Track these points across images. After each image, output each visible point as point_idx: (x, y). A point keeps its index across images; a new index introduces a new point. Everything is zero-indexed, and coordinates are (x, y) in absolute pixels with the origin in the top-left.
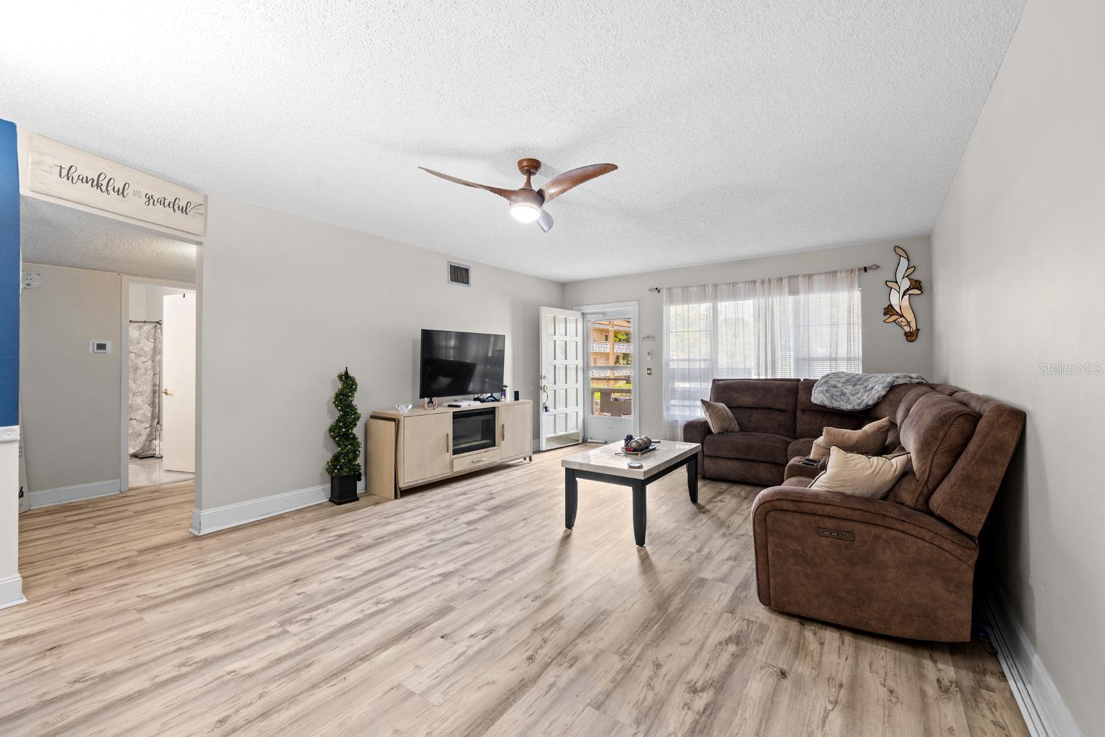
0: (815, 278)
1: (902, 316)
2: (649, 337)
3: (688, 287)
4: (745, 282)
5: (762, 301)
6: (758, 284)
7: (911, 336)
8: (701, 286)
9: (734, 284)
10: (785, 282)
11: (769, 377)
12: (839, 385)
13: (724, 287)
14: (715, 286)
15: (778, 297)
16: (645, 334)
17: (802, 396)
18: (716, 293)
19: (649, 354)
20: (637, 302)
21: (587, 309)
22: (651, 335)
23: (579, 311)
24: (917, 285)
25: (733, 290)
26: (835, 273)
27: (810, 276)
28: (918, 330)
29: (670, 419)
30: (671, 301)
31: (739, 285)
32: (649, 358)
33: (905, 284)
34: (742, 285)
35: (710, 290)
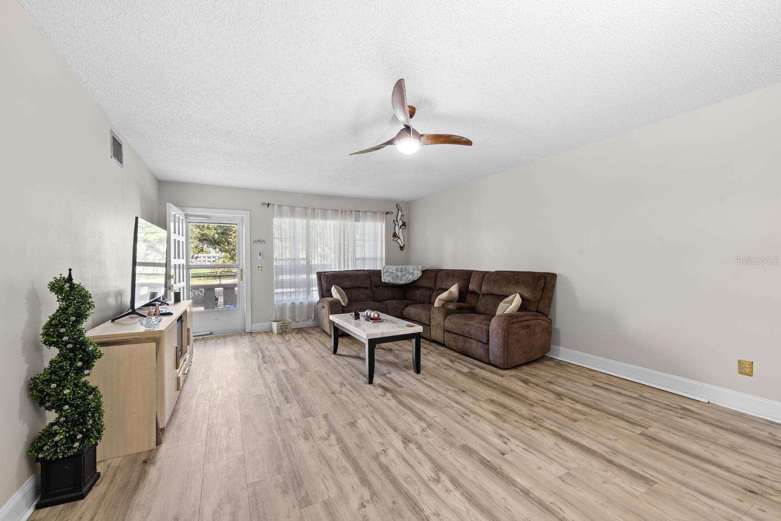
0: (367, 213)
1: (399, 238)
2: (259, 241)
3: (294, 207)
4: (332, 210)
5: (342, 222)
6: (339, 213)
7: (402, 248)
8: (304, 208)
9: (326, 210)
10: (353, 213)
11: (346, 270)
12: (394, 272)
13: (319, 211)
14: (314, 209)
15: (350, 222)
16: (257, 238)
17: (375, 279)
18: (314, 215)
19: (260, 254)
20: (248, 212)
21: (190, 211)
22: (262, 240)
23: (183, 211)
24: (404, 224)
25: (324, 213)
26: (376, 212)
27: (365, 212)
28: (404, 245)
29: (280, 304)
30: (281, 215)
31: (328, 211)
32: (260, 258)
33: (400, 223)
34: (330, 211)
35: (309, 211)
